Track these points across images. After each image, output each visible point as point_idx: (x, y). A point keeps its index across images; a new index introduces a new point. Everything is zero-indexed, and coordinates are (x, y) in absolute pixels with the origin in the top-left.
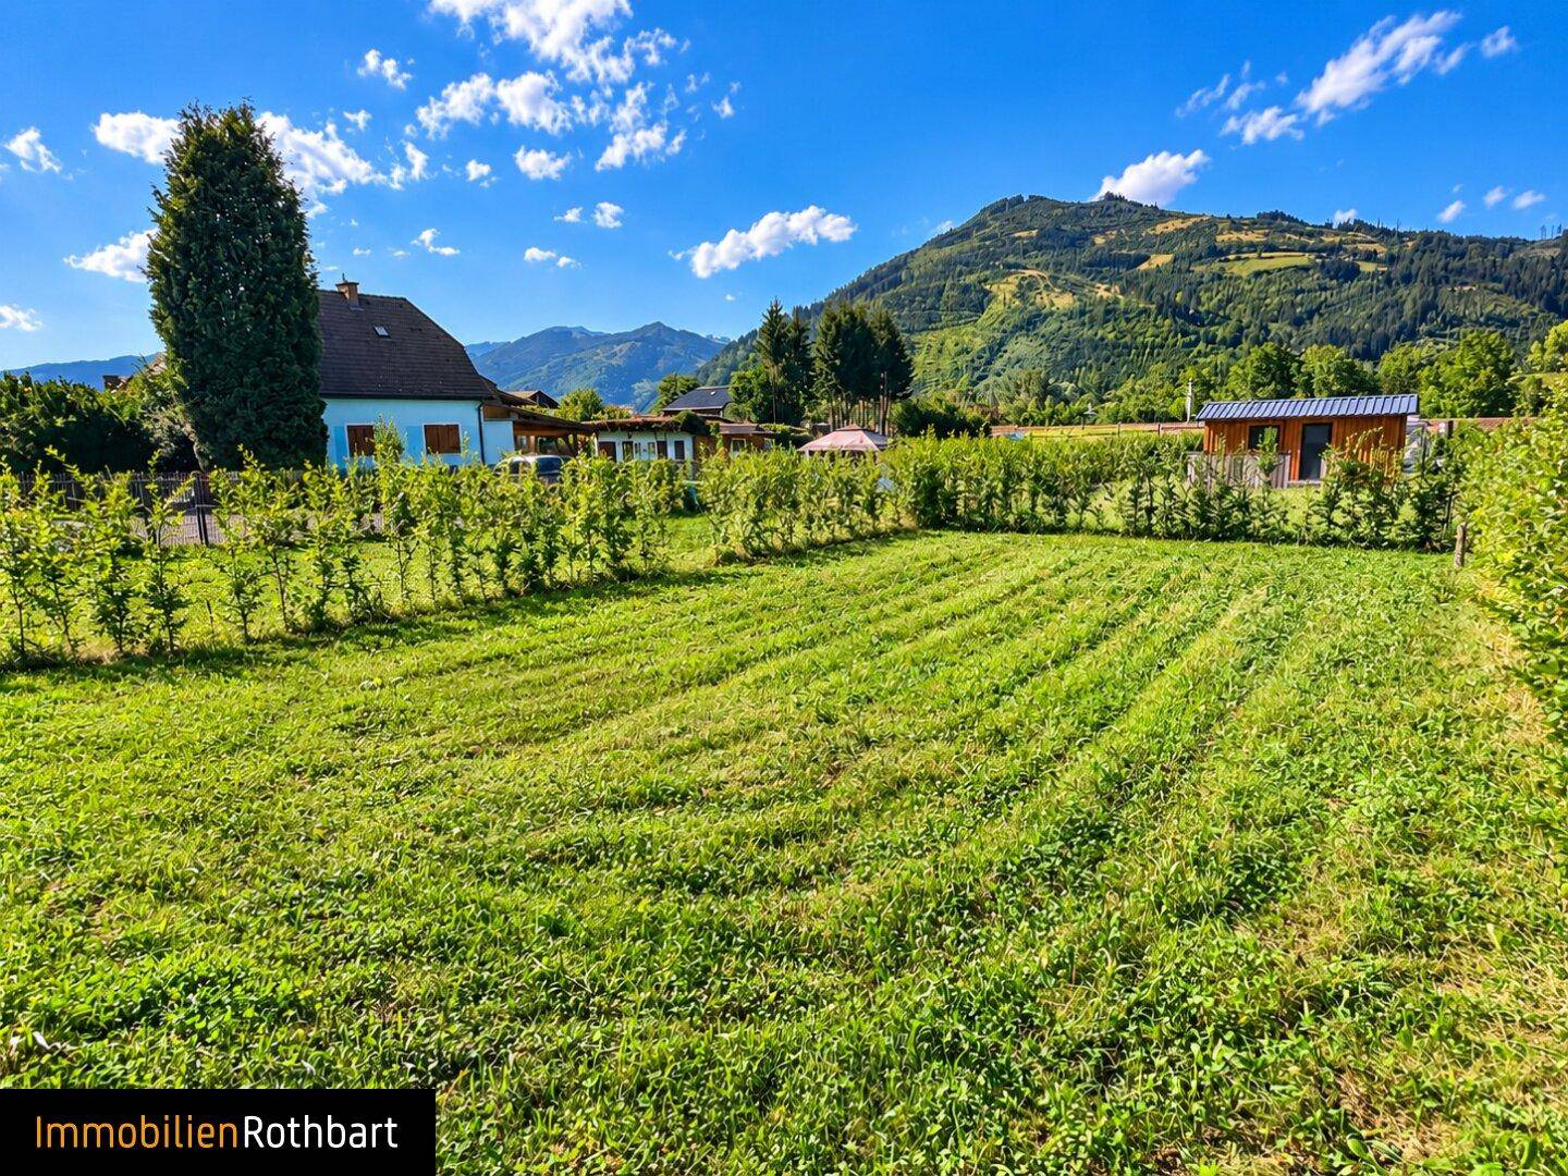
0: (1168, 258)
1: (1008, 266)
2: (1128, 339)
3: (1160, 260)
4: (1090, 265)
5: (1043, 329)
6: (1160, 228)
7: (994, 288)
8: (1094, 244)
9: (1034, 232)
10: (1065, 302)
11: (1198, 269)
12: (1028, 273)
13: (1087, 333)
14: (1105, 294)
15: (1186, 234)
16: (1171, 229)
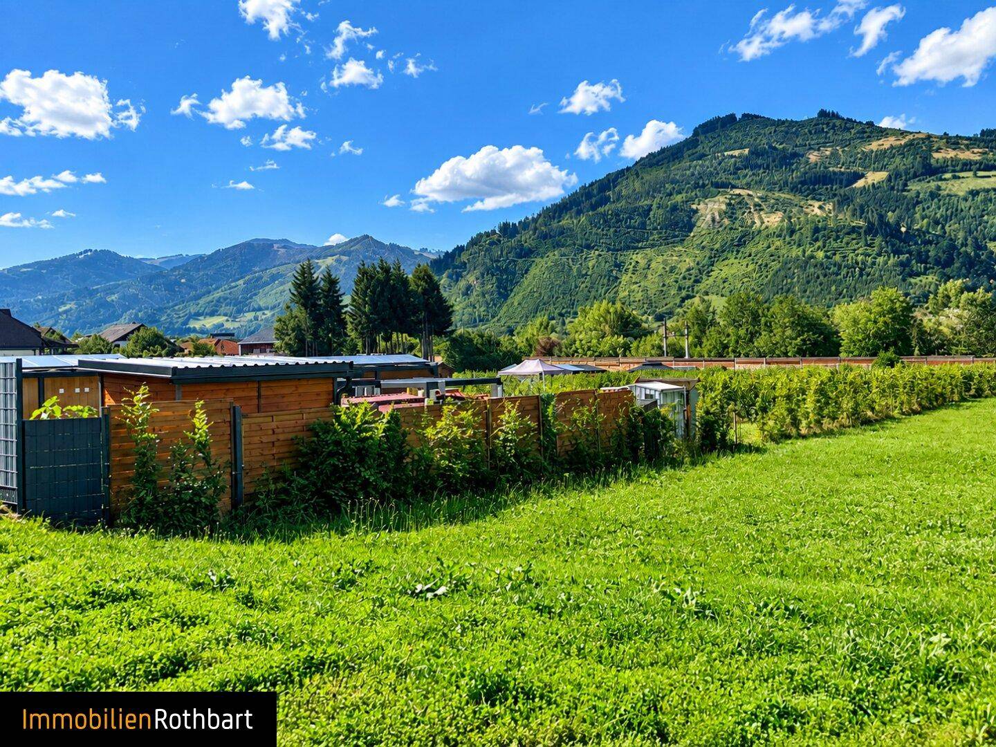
0: (883, 175)
1: (717, 185)
2: (837, 258)
3: (875, 177)
4: (803, 183)
5: (750, 248)
6: (874, 146)
7: (702, 206)
8: (807, 162)
9: (746, 151)
10: (774, 220)
11: (914, 187)
12: (737, 191)
13: (796, 252)
14: (818, 212)
15: (901, 151)
16: (887, 146)
